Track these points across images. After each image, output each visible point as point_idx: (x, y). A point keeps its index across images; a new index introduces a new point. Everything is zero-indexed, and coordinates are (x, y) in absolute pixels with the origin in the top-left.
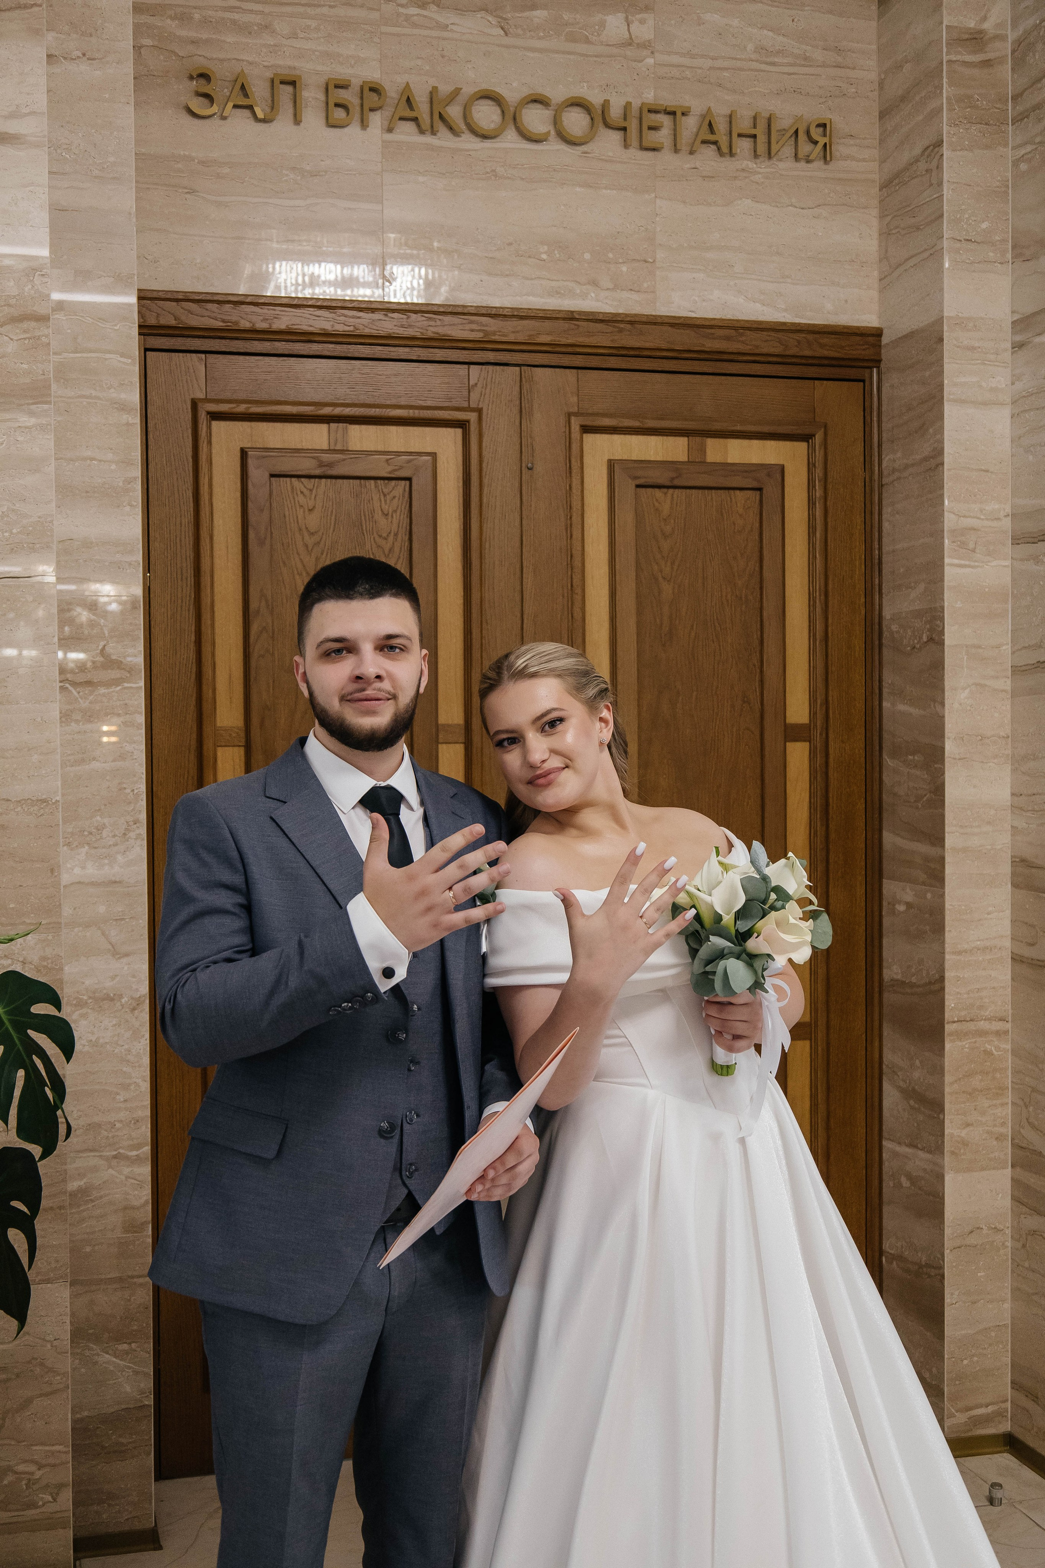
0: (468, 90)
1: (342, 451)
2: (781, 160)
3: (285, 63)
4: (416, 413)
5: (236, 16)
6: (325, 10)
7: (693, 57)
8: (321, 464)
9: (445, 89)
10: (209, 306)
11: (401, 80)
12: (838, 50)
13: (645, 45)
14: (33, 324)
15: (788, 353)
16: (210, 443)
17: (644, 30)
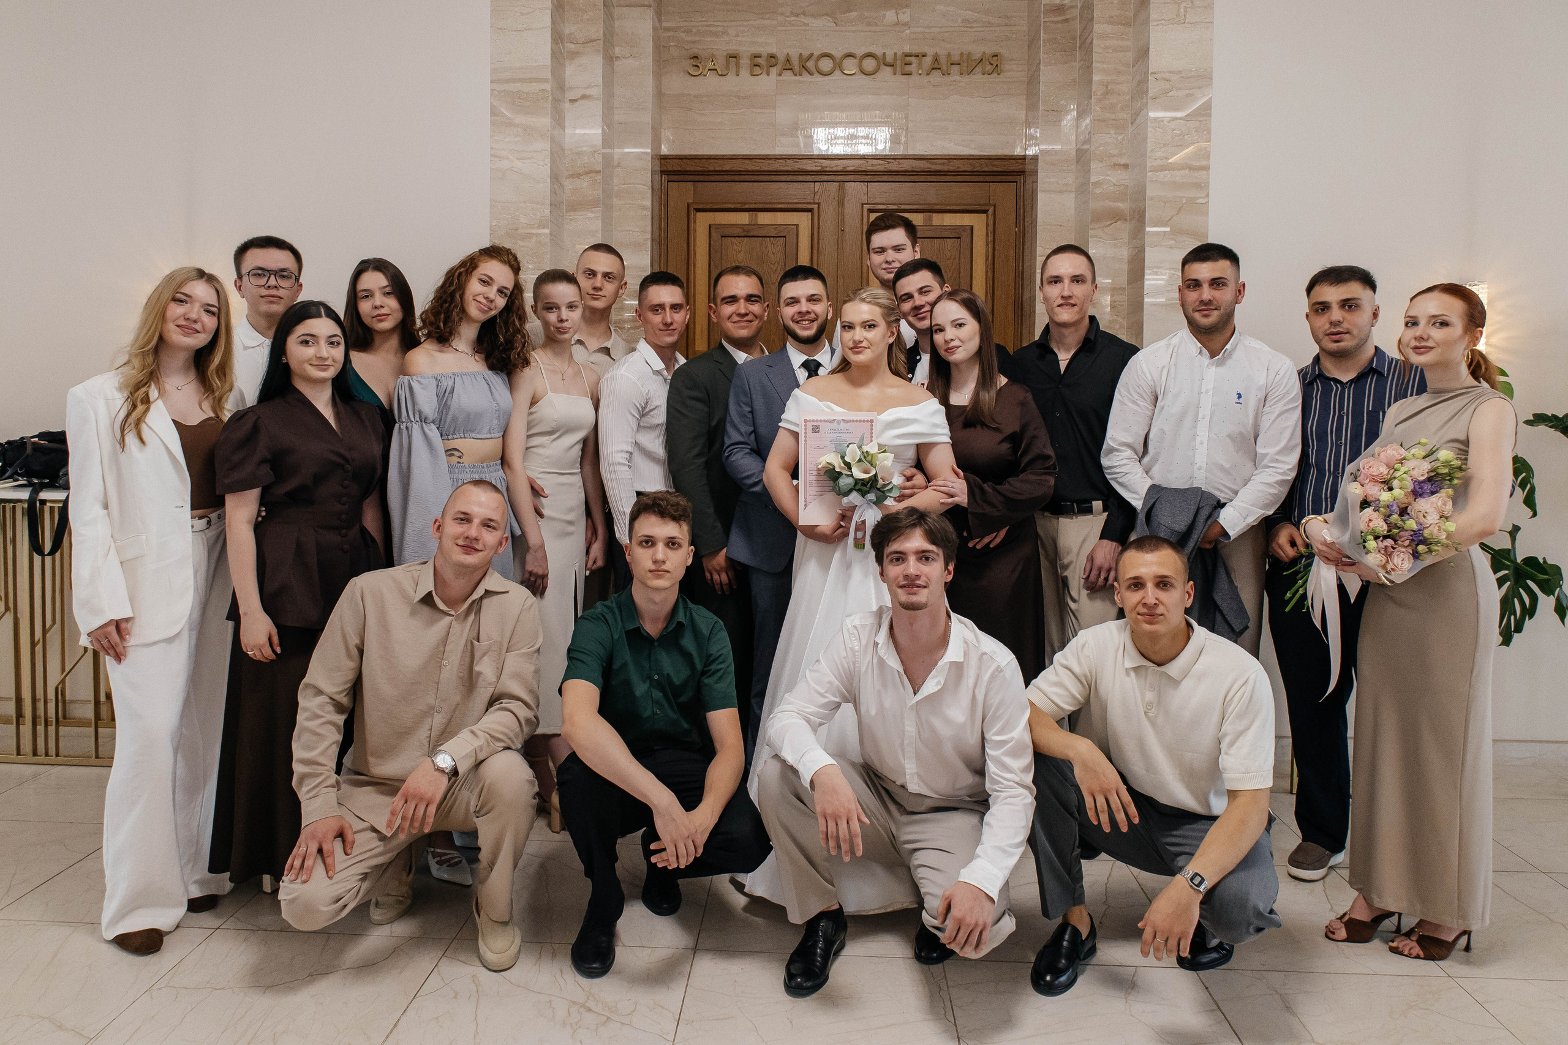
0: (817, 53)
1: (754, 225)
2: (975, 74)
3: (732, 48)
4: (789, 206)
5: (709, 29)
6: (751, 22)
7: (930, 28)
8: (744, 231)
9: (806, 54)
10: (696, 161)
11: (785, 51)
12: (1007, 17)
13: (905, 24)
14: (594, 174)
15: (975, 170)
16: (695, 222)
17: (905, 17)
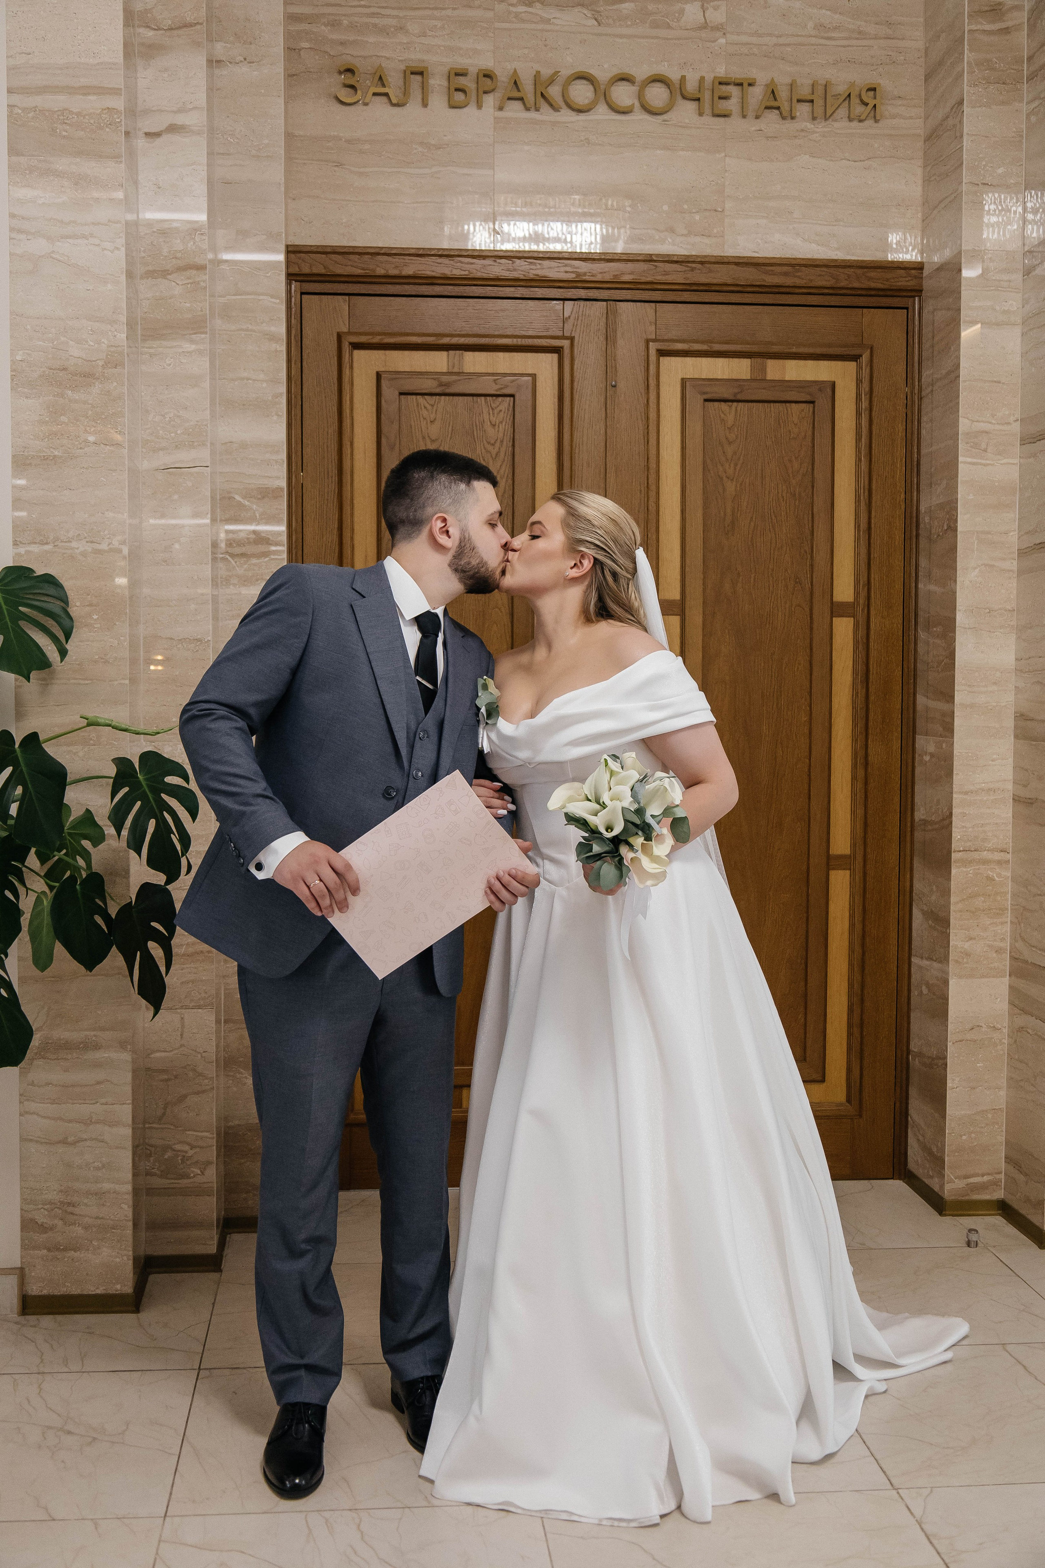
0: (566, 73)
1: (458, 374)
2: (836, 120)
3: (415, 57)
4: (520, 342)
5: (377, 21)
6: (449, 12)
7: (760, 36)
8: (441, 385)
9: (546, 72)
10: (352, 257)
11: (510, 67)
12: (889, 24)
13: (719, 28)
15: (839, 285)
16: (351, 367)
17: (717, 16)
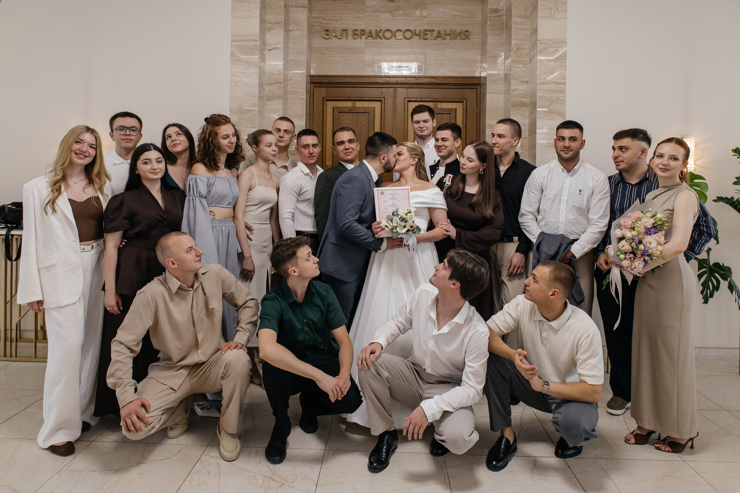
0: (384, 29)
1: (354, 107)
2: (457, 40)
3: (344, 27)
4: (370, 99)
5: (335, 18)
6: (353, 15)
7: (436, 18)
8: (349, 110)
9: (379, 29)
10: (327, 78)
11: (369, 28)
12: (472, 14)
13: (425, 17)
14: (279, 84)
15: (457, 83)
16: (326, 106)
17: (424, 13)
